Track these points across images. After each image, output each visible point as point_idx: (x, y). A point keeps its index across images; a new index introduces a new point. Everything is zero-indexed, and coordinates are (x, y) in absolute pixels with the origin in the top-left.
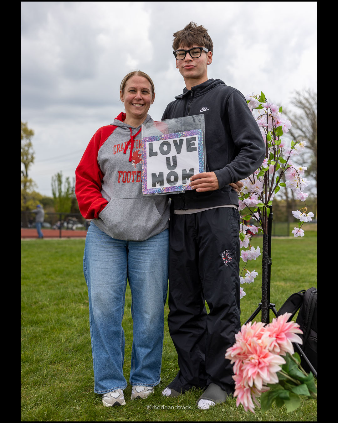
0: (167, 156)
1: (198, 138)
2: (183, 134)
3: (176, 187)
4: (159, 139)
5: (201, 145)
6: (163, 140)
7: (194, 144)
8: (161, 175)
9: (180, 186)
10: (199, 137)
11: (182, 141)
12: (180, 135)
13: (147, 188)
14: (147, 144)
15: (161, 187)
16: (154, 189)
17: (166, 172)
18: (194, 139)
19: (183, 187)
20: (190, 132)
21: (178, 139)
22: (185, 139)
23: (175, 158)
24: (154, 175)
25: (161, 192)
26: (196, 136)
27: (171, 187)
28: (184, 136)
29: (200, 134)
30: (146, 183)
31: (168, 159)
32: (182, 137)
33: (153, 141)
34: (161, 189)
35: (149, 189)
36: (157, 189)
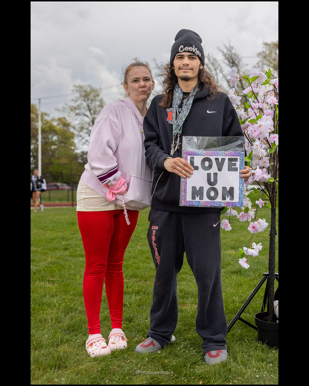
0: (209, 172)
1: (240, 160)
2: (225, 154)
3: (216, 203)
4: (200, 155)
5: (242, 167)
6: (205, 156)
7: (235, 165)
8: (201, 188)
9: (220, 202)
10: (241, 159)
11: (223, 160)
12: (222, 154)
13: (187, 200)
14: (189, 157)
15: (201, 200)
16: (194, 201)
17: (207, 187)
18: (236, 160)
19: (222, 203)
20: (233, 153)
21: (220, 158)
22: (227, 158)
23: (215, 174)
24: (194, 188)
25: (201, 205)
26: (238, 158)
27: (210, 202)
29: (242, 156)
30: (186, 195)
31: (209, 175)
32: (224, 156)
33: (195, 155)
34: (201, 202)
35: (189, 201)
36: (196, 201)
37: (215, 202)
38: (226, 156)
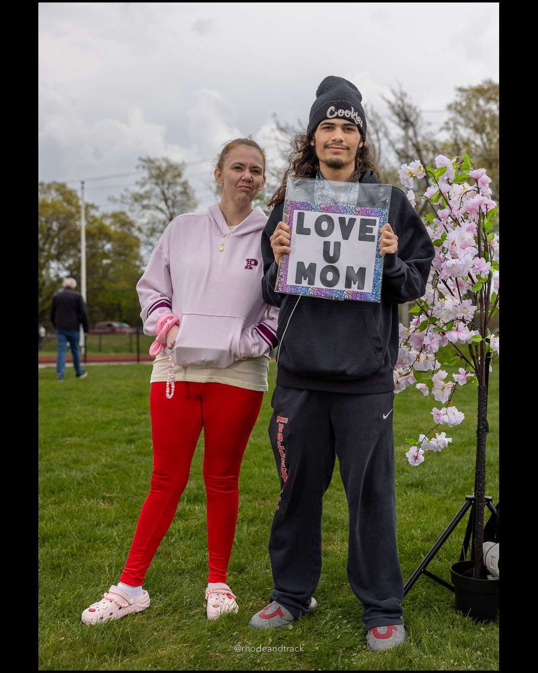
0: (327, 239)
1: (380, 223)
2: (356, 211)
3: (335, 292)
4: (315, 210)
6: (322, 212)
7: (371, 230)
8: (313, 267)
9: (341, 291)
10: (382, 222)
11: (352, 221)
12: (351, 211)
13: (287, 284)
14: (296, 212)
15: (310, 286)
16: (299, 287)
17: (321, 264)
18: (374, 223)
19: (345, 293)
20: (369, 210)
21: (347, 217)
22: (358, 218)
23: (337, 245)
24: (300, 265)
26: (378, 219)
27: (325, 289)
28: (358, 213)
29: (383, 217)
30: (286, 275)
31: (327, 245)
32: (355, 215)
33: (306, 210)
34: (310, 289)
35: (290, 285)
36: (303, 287)
37: (333, 290)
38: (357, 215)
